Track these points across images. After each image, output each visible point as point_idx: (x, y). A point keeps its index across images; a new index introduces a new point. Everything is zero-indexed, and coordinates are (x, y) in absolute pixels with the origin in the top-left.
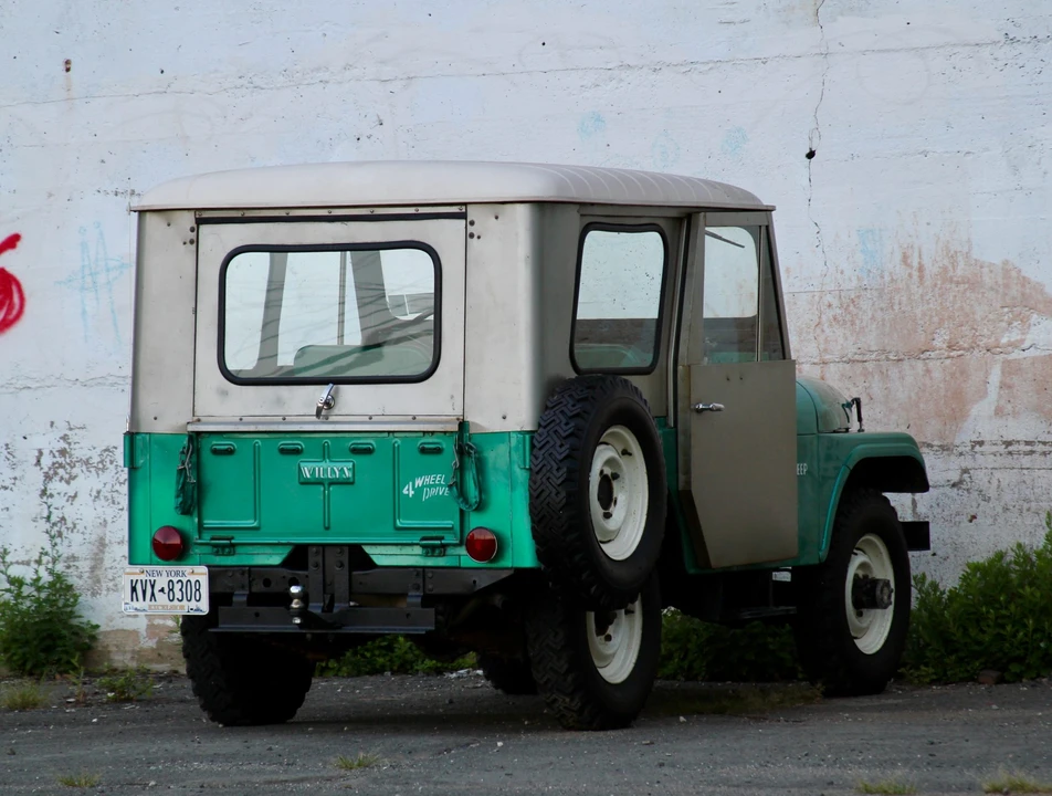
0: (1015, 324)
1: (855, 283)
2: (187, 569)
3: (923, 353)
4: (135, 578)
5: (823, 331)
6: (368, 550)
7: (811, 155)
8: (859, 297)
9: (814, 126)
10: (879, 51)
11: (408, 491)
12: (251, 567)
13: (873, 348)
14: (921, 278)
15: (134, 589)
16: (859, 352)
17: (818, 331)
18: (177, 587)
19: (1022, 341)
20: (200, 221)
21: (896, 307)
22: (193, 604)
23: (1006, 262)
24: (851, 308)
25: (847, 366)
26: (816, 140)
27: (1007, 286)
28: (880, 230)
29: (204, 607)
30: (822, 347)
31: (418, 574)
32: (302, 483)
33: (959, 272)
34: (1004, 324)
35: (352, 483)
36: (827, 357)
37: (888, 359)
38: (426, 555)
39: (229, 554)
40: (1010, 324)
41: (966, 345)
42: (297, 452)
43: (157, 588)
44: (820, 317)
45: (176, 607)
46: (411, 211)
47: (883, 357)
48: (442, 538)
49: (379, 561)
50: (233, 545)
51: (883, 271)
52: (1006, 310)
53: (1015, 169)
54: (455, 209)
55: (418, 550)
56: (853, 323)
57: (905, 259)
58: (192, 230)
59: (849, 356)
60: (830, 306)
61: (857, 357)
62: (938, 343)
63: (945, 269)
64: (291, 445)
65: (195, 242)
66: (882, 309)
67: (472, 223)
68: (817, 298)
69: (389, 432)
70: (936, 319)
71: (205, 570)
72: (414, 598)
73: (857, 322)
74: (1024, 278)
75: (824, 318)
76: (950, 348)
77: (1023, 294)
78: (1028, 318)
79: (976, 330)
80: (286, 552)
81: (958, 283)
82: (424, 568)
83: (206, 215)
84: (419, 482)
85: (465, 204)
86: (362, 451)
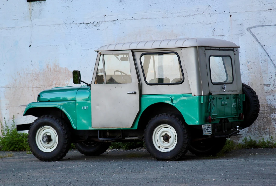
0: (67, 80)
1: (38, 72)
2: (209, 125)
3: (51, 86)
6: (228, 119)
11: (232, 106)
13: (42, 85)
14: (50, 71)
19: (68, 83)
20: (206, 49)
21: (46, 76)
23: (65, 67)
27: (66, 72)
29: (211, 132)
32: (222, 105)
33: (57, 70)
34: (65, 80)
35: (227, 105)
37: (44, 87)
38: (234, 119)
40: (66, 80)
41: (58, 84)
42: (221, 99)
43: (206, 129)
45: (208, 133)
46: (228, 49)
47: (44, 86)
49: (229, 121)
52: (66, 77)
53: (67, 49)
56: (38, 80)
57: (47, 67)
58: (205, 51)
60: (34, 76)
61: (39, 87)
62: (54, 84)
63: (55, 69)
64: (220, 97)
65: (205, 54)
66: (43, 77)
67: (234, 52)
68: (31, 75)
69: (230, 94)
70: (53, 79)
71: (211, 125)
73: (39, 79)
74: (69, 71)
76: (56, 84)
77: (69, 74)
78: (70, 79)
79: (60, 81)
80: (220, 120)
81: (57, 72)
84: (233, 104)
85: (233, 48)
86: (227, 98)
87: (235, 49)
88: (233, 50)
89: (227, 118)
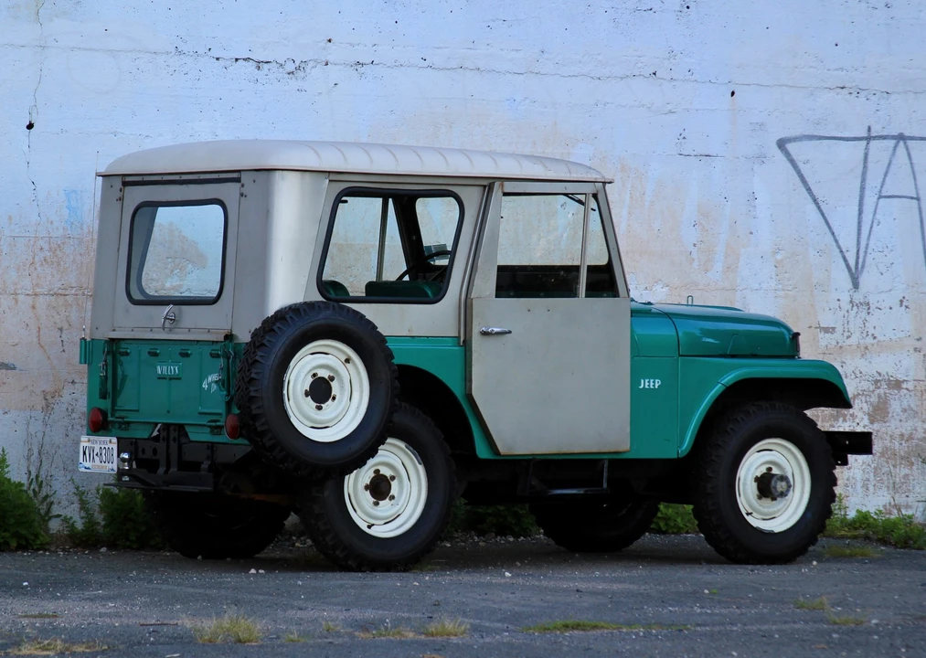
1: (61, 233)
2: (108, 439)
4: (86, 444)
5: (36, 269)
6: (188, 429)
7: (30, 126)
8: (63, 243)
9: (34, 104)
10: (85, 49)
11: (205, 385)
12: (136, 439)
13: (73, 285)
15: (84, 453)
16: (62, 287)
17: (32, 268)
18: (104, 451)
20: (125, 184)
22: (110, 466)
24: (58, 252)
25: (53, 298)
26: (34, 115)
28: (81, 192)
29: (115, 468)
30: (35, 282)
31: (208, 448)
32: (159, 378)
35: (179, 379)
36: (38, 290)
37: (84, 294)
38: (211, 434)
39: (126, 429)
42: (156, 355)
43: (95, 453)
44: (34, 258)
45: (102, 467)
47: (80, 293)
48: (218, 421)
49: (193, 437)
50: (129, 423)
51: (82, 224)
54: (235, 175)
55: (208, 430)
58: (121, 191)
59: (55, 290)
60: (42, 249)
61: (62, 292)
64: (155, 349)
65: (121, 199)
67: (243, 186)
68: (31, 242)
69: (198, 341)
71: (114, 440)
72: (205, 466)
75: (36, 259)
80: (150, 428)
82: (213, 443)
83: (128, 179)
84: (210, 379)
85: (239, 171)
86: (185, 355)
87: (244, 177)
88: (238, 180)
89: (181, 427)
